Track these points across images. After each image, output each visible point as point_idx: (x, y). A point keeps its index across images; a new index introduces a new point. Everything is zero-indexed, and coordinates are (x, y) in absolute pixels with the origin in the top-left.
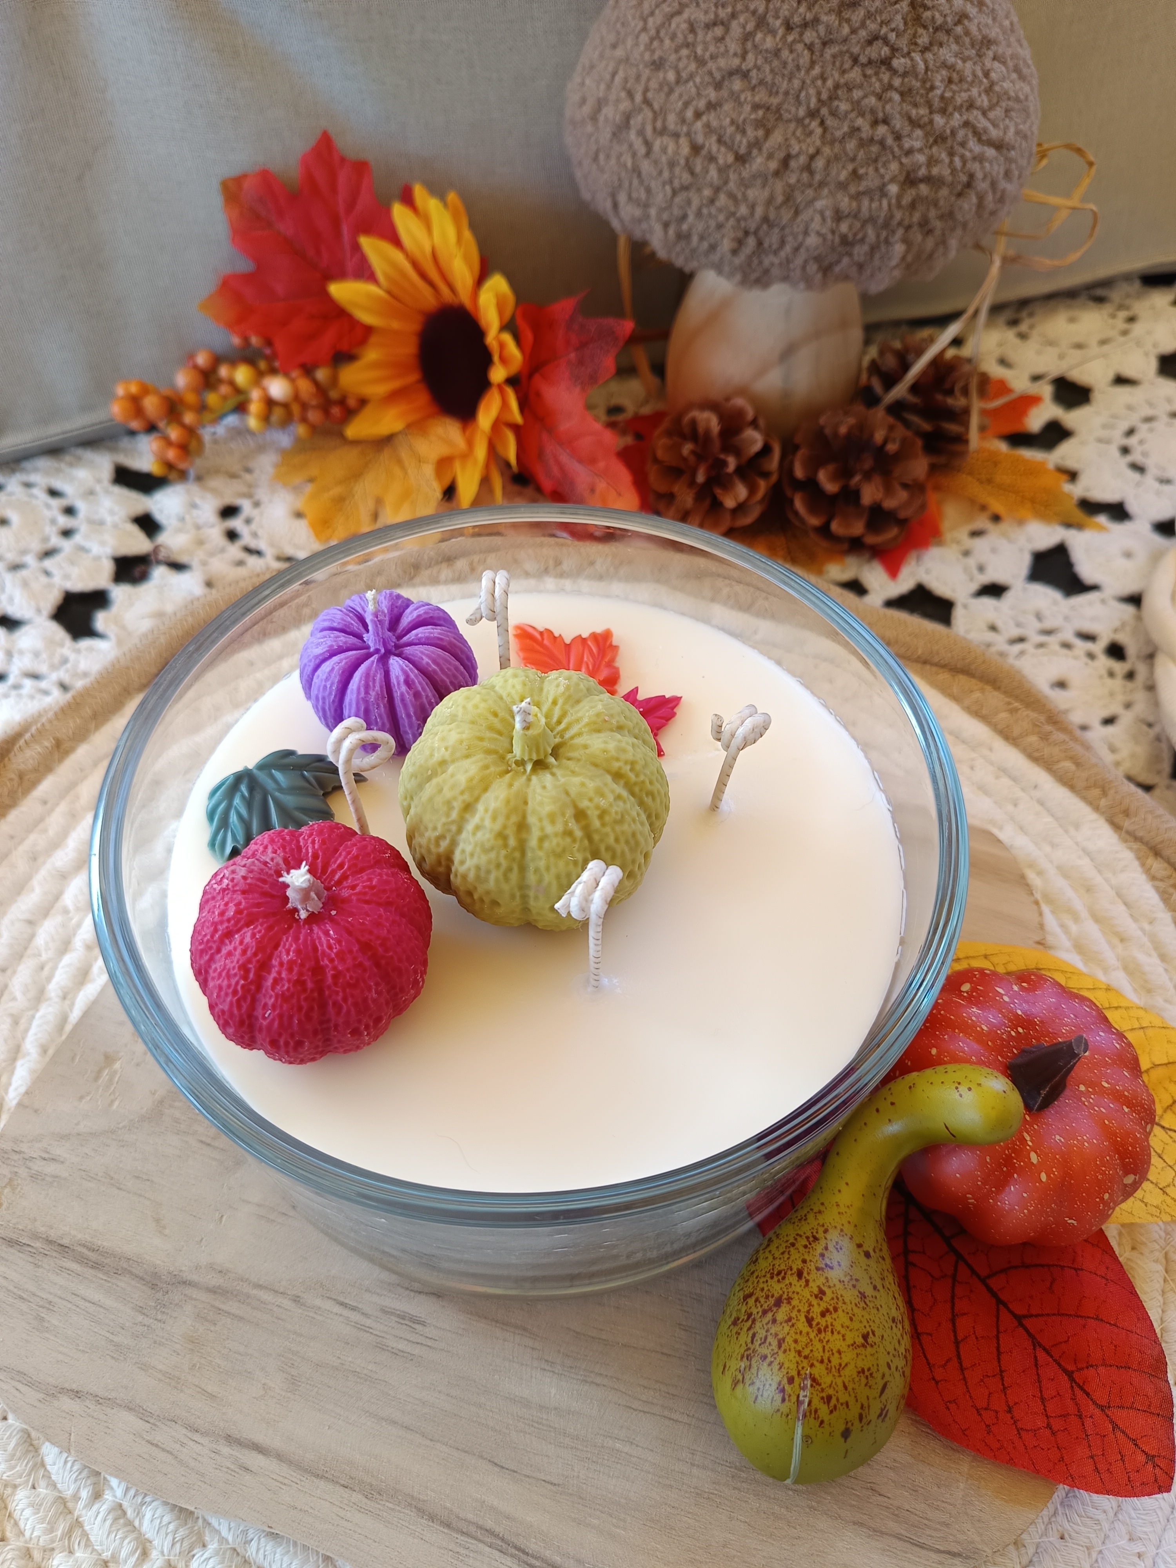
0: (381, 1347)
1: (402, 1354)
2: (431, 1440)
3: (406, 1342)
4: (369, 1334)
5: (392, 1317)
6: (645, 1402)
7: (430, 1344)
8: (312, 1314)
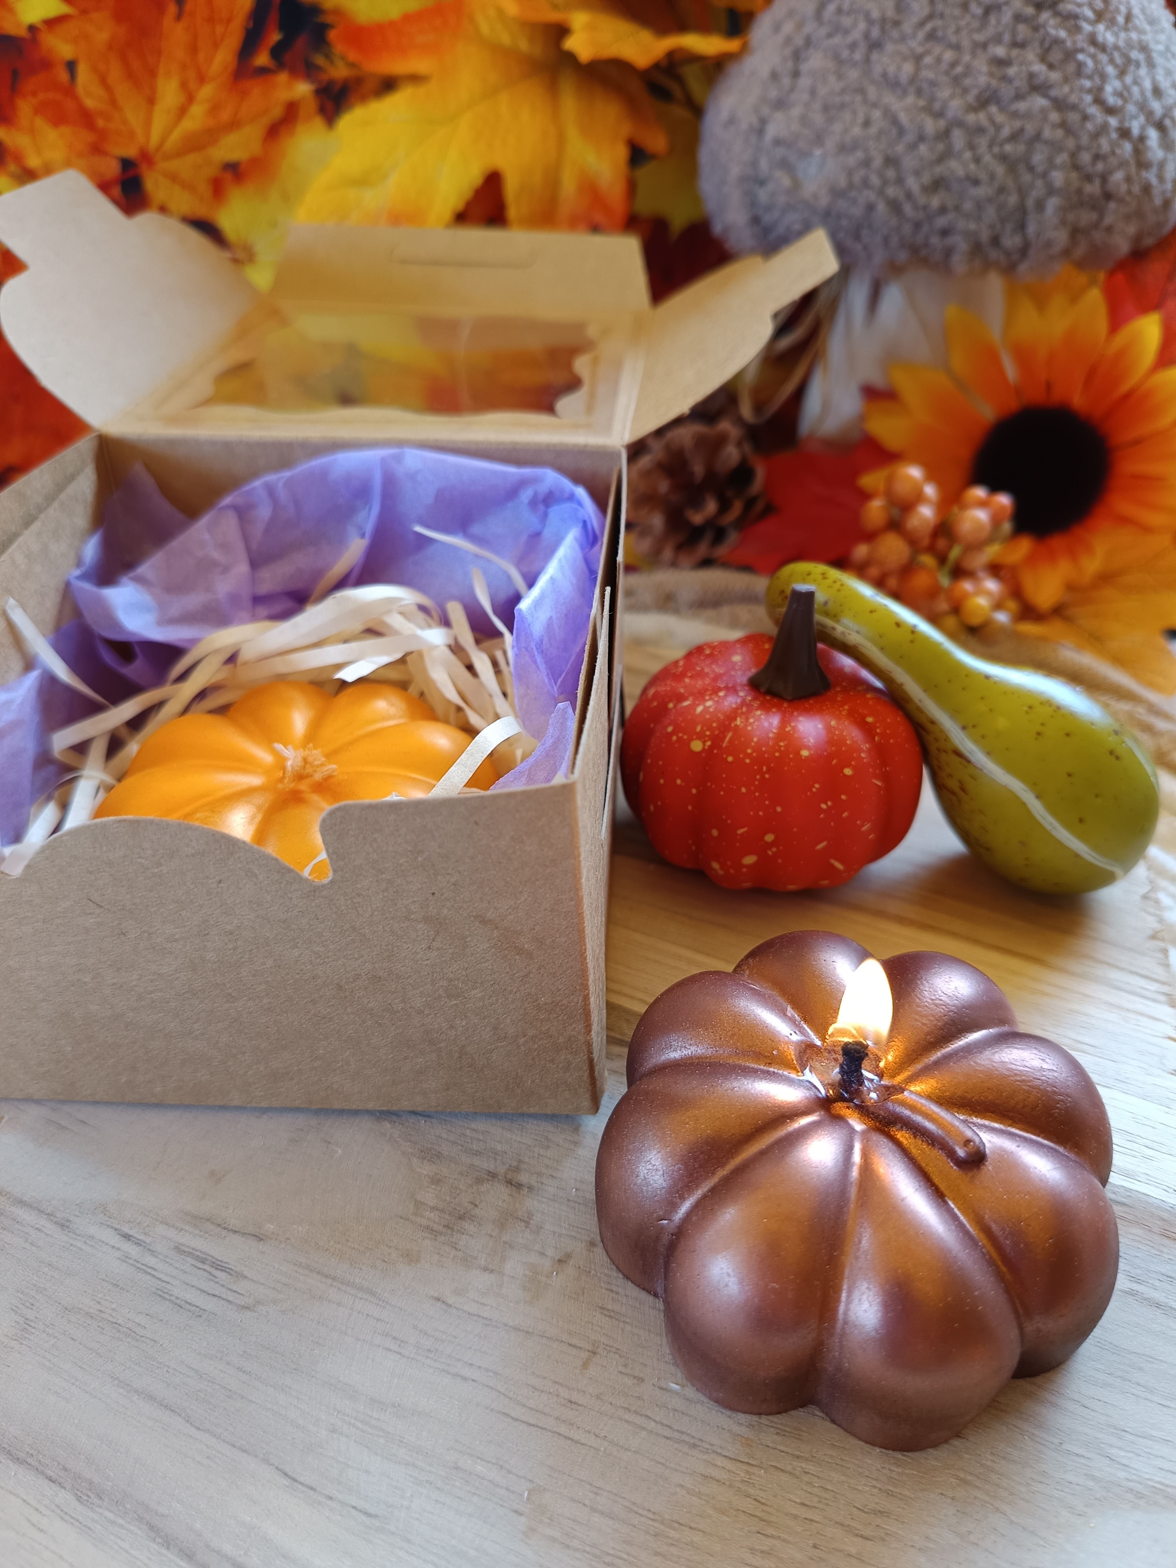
0: (162, 1295)
1: (188, 1306)
2: (198, 1429)
3: (199, 1292)
4: (149, 1277)
5: (189, 1259)
6: (531, 1409)
7: (231, 1299)
8: (79, 1244)
